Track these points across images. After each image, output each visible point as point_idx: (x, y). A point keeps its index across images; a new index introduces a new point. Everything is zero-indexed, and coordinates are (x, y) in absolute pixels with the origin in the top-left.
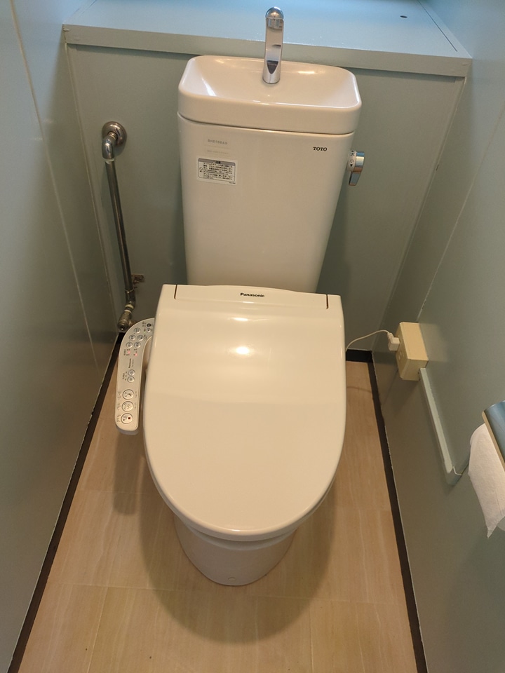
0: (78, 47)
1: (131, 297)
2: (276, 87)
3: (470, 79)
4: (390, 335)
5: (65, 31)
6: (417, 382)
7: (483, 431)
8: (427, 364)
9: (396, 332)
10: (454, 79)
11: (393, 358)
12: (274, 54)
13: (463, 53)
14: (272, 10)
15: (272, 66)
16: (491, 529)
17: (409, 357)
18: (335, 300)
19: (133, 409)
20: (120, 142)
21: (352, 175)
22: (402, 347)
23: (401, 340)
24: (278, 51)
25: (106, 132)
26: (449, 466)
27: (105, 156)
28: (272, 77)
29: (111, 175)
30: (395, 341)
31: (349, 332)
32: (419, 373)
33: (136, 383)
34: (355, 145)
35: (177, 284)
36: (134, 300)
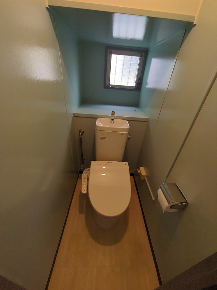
0: (76, 117)
1: (83, 163)
2: (113, 124)
3: (149, 122)
4: (138, 170)
5: (74, 114)
6: (144, 180)
7: (160, 190)
8: (146, 176)
9: (139, 169)
10: (146, 121)
11: (139, 175)
12: (113, 118)
13: (147, 117)
14: (113, 111)
15: (112, 120)
16: (164, 211)
17: (142, 175)
18: (127, 163)
19: (85, 188)
20: (83, 133)
21: (129, 139)
22: (141, 172)
23: (140, 171)
24: (114, 118)
25: (80, 131)
26: (153, 199)
27: (80, 136)
28: (112, 122)
29: (81, 139)
30: (139, 171)
31: (130, 170)
32: (145, 178)
33: (86, 182)
34: (129, 134)
35: (94, 161)
36: (83, 164)
